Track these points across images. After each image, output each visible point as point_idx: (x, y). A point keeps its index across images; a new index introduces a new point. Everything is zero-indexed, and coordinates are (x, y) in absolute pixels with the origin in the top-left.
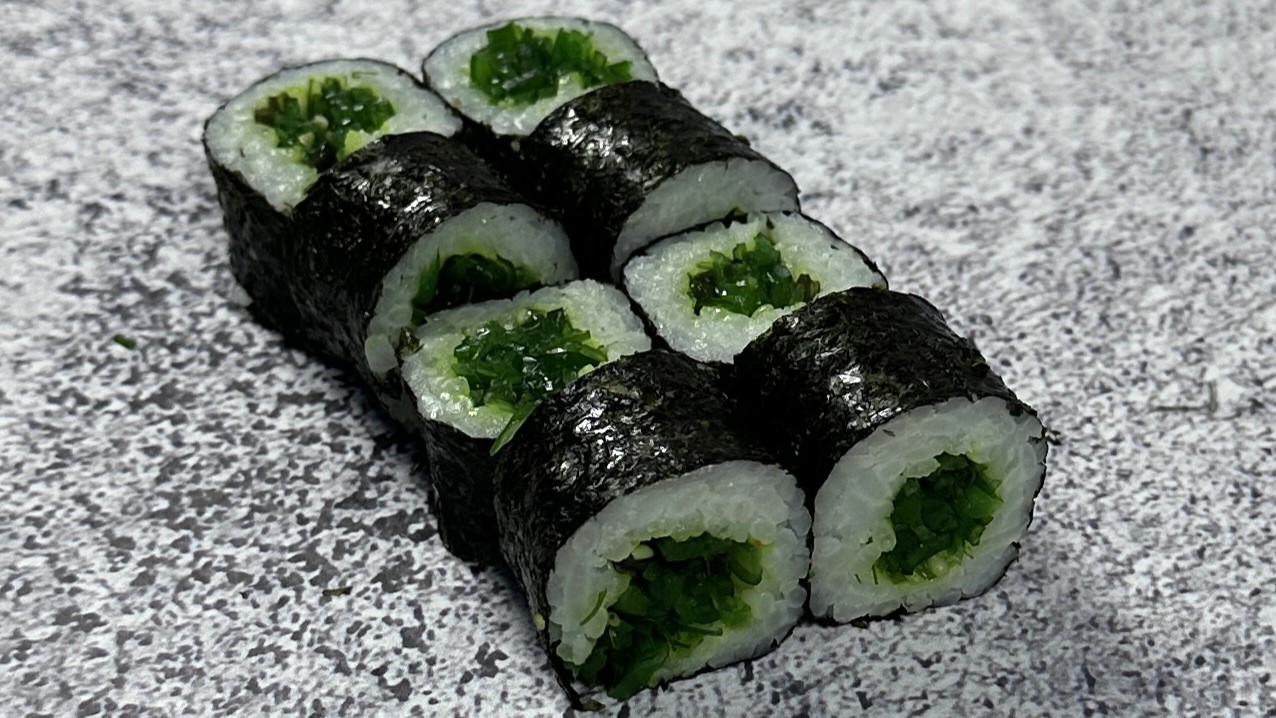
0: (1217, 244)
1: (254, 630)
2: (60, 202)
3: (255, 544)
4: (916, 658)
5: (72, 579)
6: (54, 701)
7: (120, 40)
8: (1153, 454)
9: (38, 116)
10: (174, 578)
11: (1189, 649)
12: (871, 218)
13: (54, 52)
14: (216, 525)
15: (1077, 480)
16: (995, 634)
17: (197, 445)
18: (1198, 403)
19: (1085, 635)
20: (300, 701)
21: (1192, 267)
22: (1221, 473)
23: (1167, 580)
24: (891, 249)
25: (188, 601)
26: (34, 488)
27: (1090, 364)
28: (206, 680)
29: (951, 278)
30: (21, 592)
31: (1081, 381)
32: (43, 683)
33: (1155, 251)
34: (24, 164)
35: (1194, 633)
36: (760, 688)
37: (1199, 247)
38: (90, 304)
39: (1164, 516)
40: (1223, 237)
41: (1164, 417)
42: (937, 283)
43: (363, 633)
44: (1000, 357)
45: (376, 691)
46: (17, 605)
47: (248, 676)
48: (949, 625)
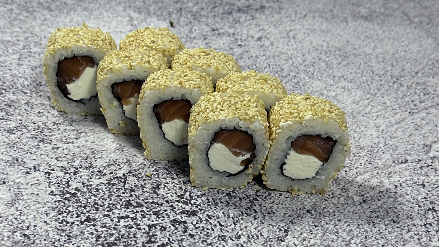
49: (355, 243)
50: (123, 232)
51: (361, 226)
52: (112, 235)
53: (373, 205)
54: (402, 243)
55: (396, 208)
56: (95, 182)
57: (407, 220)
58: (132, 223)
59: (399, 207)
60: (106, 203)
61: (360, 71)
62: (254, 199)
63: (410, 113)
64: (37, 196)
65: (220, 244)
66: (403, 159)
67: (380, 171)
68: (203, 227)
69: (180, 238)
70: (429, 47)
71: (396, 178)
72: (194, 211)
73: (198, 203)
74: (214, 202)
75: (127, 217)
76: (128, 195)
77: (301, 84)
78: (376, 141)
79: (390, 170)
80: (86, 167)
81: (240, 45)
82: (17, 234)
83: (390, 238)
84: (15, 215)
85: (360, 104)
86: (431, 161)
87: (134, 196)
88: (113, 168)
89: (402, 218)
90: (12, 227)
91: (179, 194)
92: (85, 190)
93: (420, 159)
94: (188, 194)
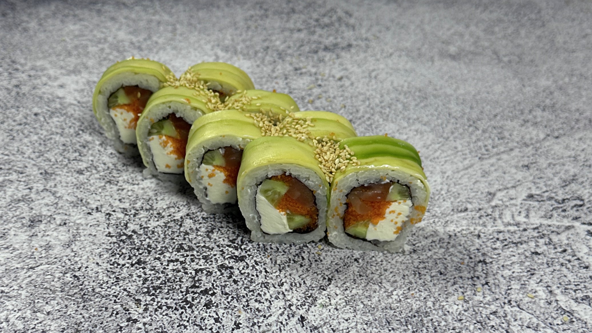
49: (397, 295)
50: (170, 276)
51: (406, 277)
52: (159, 278)
53: (422, 255)
54: (445, 296)
55: (446, 259)
56: (153, 224)
57: (455, 273)
58: (180, 267)
59: (449, 258)
60: (159, 246)
61: (436, 113)
62: (304, 246)
63: (480, 158)
64: (94, 238)
65: (262, 291)
66: (463, 208)
67: (437, 220)
68: (248, 274)
69: (223, 284)
70: (514, 88)
71: (451, 228)
72: (243, 256)
73: (248, 249)
74: (264, 247)
75: (177, 260)
76: (181, 238)
77: (374, 126)
78: (439, 188)
79: (447, 218)
80: (146, 210)
81: (320, 86)
82: (68, 275)
83: (434, 290)
84: (69, 257)
85: (430, 148)
86: (491, 210)
87: (187, 240)
88: (172, 210)
89: (450, 269)
90: (64, 268)
91: (231, 239)
92: (142, 232)
93: (481, 207)
94: (240, 238)
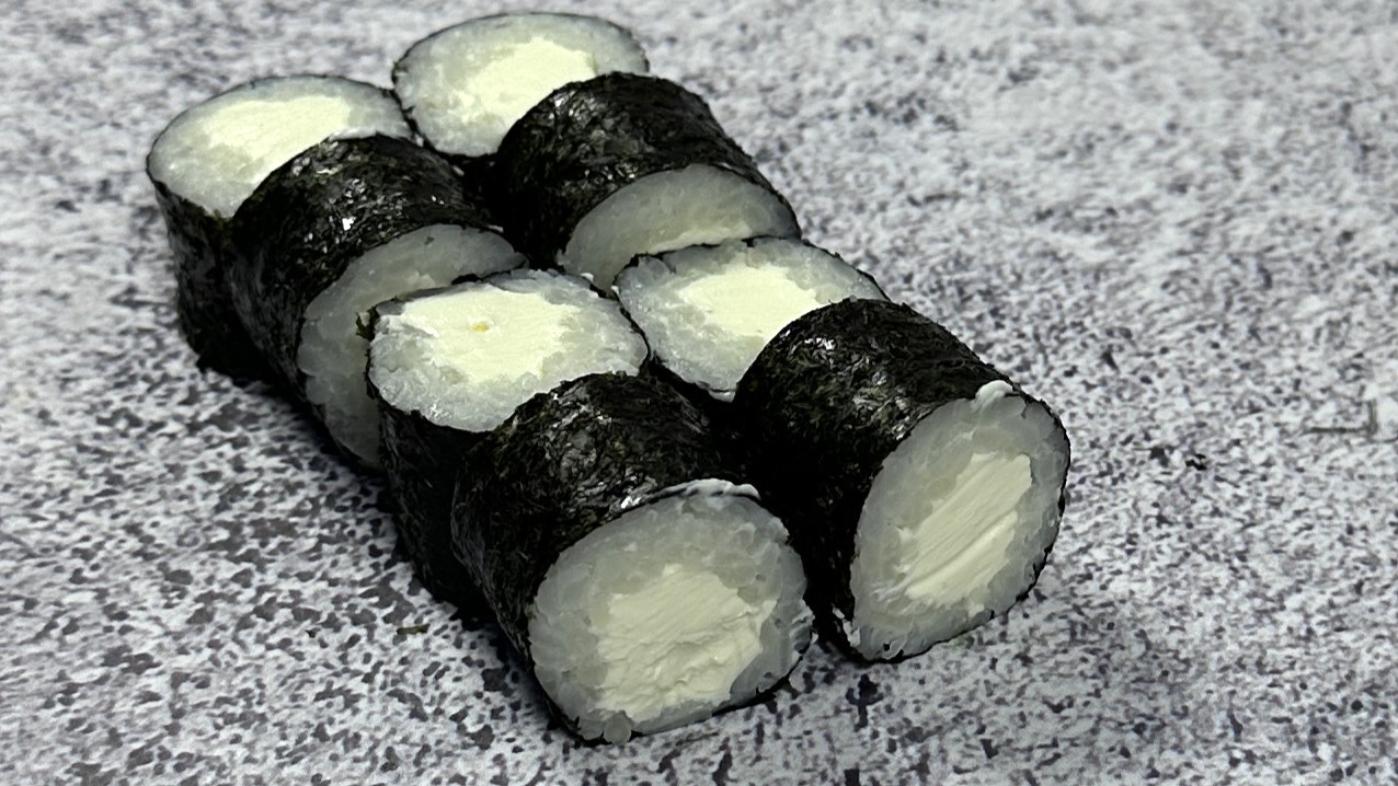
0: (1378, 251)
1: (322, 672)
2: (111, 204)
3: (322, 578)
4: (1046, 702)
5: (122, 616)
6: (103, 749)
7: (178, 27)
8: (1307, 480)
9: (88, 110)
10: (234, 615)
11: (1344, 693)
12: (999, 221)
13: (106, 39)
14: (281, 557)
15: (1223, 508)
16: (1133, 676)
17: (260, 470)
18: (1357, 424)
19: (1231, 677)
20: (372, 749)
21: (1351, 276)
22: (1381, 501)
23: (1321, 617)
24: (1021, 255)
25: (250, 640)
26: (82, 517)
27: (1239, 381)
28: (269, 726)
29: (1087, 287)
30: (66, 631)
31: (1228, 400)
32: (90, 729)
33: (1310, 258)
34: (73, 162)
35: (1351, 676)
36: (875, 735)
37: (1358, 254)
38: (145, 318)
39: (1317, 547)
40: (1384, 243)
41: (1320, 438)
42: (1071, 292)
43: (441, 675)
44: (1140, 373)
45: (454, 738)
46: (63, 645)
47: (315, 723)
48: (1082, 667)
